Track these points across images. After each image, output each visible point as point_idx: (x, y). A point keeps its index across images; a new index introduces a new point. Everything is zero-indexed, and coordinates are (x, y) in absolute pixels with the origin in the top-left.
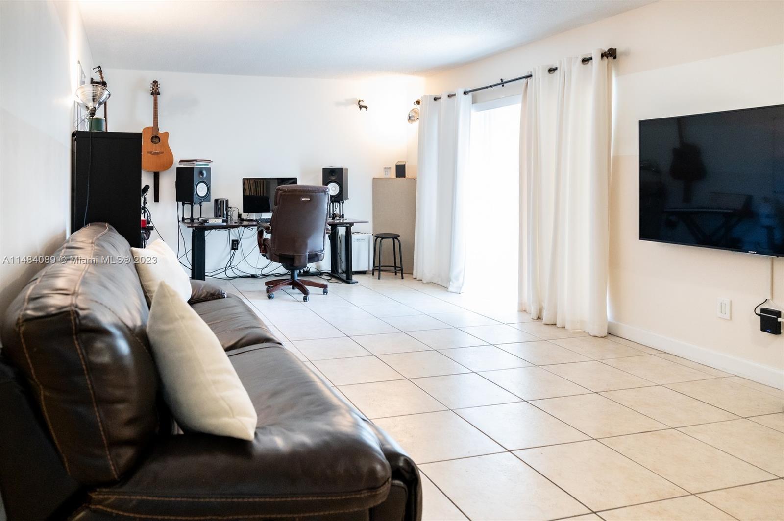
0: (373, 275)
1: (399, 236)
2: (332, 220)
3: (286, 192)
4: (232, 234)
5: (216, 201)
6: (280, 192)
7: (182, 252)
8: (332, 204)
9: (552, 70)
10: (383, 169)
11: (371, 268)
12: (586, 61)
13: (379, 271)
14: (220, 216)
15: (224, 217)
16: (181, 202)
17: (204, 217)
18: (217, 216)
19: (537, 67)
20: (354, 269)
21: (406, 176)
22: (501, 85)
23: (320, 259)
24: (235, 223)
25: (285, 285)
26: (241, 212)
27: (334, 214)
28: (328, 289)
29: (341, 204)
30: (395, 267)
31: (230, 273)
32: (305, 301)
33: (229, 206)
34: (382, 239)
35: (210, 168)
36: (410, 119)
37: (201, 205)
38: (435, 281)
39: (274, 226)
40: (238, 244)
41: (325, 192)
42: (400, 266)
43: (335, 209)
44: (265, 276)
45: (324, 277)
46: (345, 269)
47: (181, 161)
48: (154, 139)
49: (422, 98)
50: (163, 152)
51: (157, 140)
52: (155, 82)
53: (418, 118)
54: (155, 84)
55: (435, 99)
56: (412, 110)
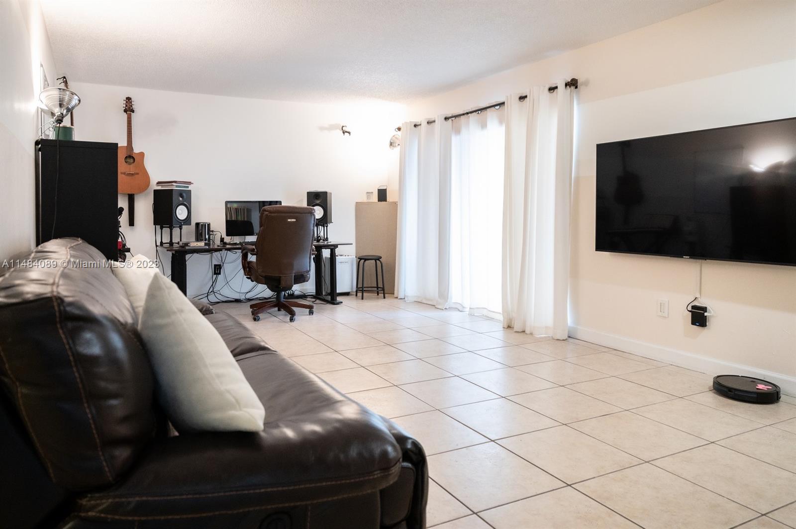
0: (356, 295)
1: (381, 258)
2: (317, 242)
3: (272, 212)
4: (214, 258)
5: (197, 224)
6: (266, 213)
10: (365, 193)
11: (355, 290)
13: (363, 291)
14: (202, 240)
15: (206, 240)
16: (159, 226)
17: (184, 240)
18: (198, 239)
20: (338, 291)
21: (388, 200)
23: (306, 279)
24: (218, 246)
25: (271, 307)
26: (224, 235)
27: (318, 237)
28: (314, 310)
29: (326, 227)
30: (378, 288)
31: (212, 298)
32: (291, 322)
33: (211, 230)
34: (365, 261)
35: (190, 190)
36: (391, 145)
37: (181, 229)
39: (259, 248)
40: (220, 268)
41: (311, 215)
42: (382, 287)
43: (319, 233)
44: (249, 300)
45: (308, 299)
46: (329, 291)
47: (159, 183)
48: (128, 160)
49: (403, 124)
50: (138, 174)
51: (132, 160)
52: (129, 99)
53: (399, 145)
54: (129, 100)
55: (415, 126)
56: (394, 136)
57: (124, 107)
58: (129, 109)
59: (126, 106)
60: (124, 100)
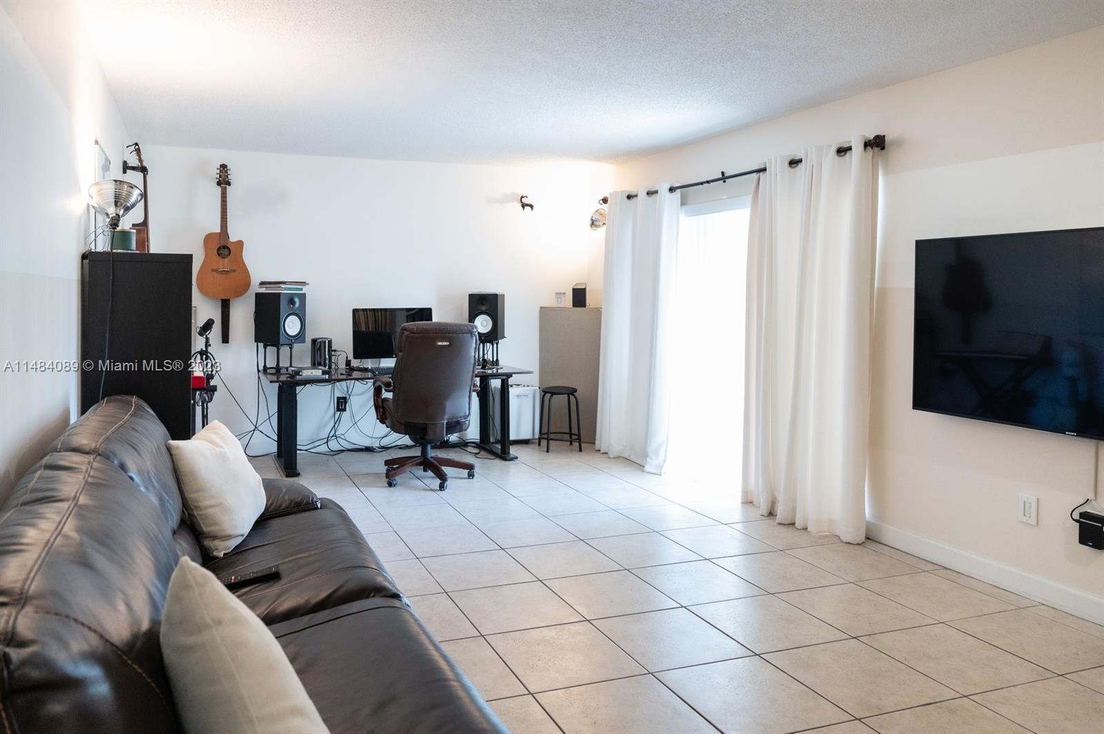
0: (539, 445)
1: (576, 391)
2: (482, 368)
3: (416, 333)
4: (338, 389)
5: (314, 341)
6: (406, 333)
7: (263, 416)
8: (481, 344)
9: (794, 163)
10: (554, 295)
11: (537, 436)
12: (842, 151)
13: (548, 440)
14: (320, 364)
15: (325, 366)
16: (262, 344)
17: (296, 365)
18: (315, 364)
19: (773, 158)
20: (512, 437)
21: (587, 304)
22: (722, 181)
23: (464, 428)
24: (342, 374)
25: (413, 465)
26: (351, 357)
27: (484, 360)
28: (476, 470)
29: (495, 345)
30: (571, 434)
31: (334, 445)
32: (441, 490)
33: (333, 348)
34: (552, 395)
35: (305, 294)
36: (593, 224)
37: (291, 348)
38: (626, 455)
39: (397, 379)
40: (346, 403)
41: (471, 333)
42: (577, 433)
43: (486, 352)
44: (384, 449)
45: (470, 449)
46: (499, 437)
47: (262, 283)
48: (222, 251)
49: (610, 194)
50: (234, 271)
51: (226, 252)
52: (224, 167)
53: (604, 224)
54: (224, 169)
55: (629, 197)
56: (597, 211)
57: (217, 178)
58: (224, 181)
59: (220, 176)
60: (218, 169)
